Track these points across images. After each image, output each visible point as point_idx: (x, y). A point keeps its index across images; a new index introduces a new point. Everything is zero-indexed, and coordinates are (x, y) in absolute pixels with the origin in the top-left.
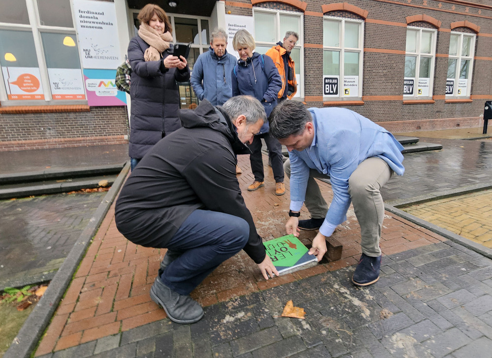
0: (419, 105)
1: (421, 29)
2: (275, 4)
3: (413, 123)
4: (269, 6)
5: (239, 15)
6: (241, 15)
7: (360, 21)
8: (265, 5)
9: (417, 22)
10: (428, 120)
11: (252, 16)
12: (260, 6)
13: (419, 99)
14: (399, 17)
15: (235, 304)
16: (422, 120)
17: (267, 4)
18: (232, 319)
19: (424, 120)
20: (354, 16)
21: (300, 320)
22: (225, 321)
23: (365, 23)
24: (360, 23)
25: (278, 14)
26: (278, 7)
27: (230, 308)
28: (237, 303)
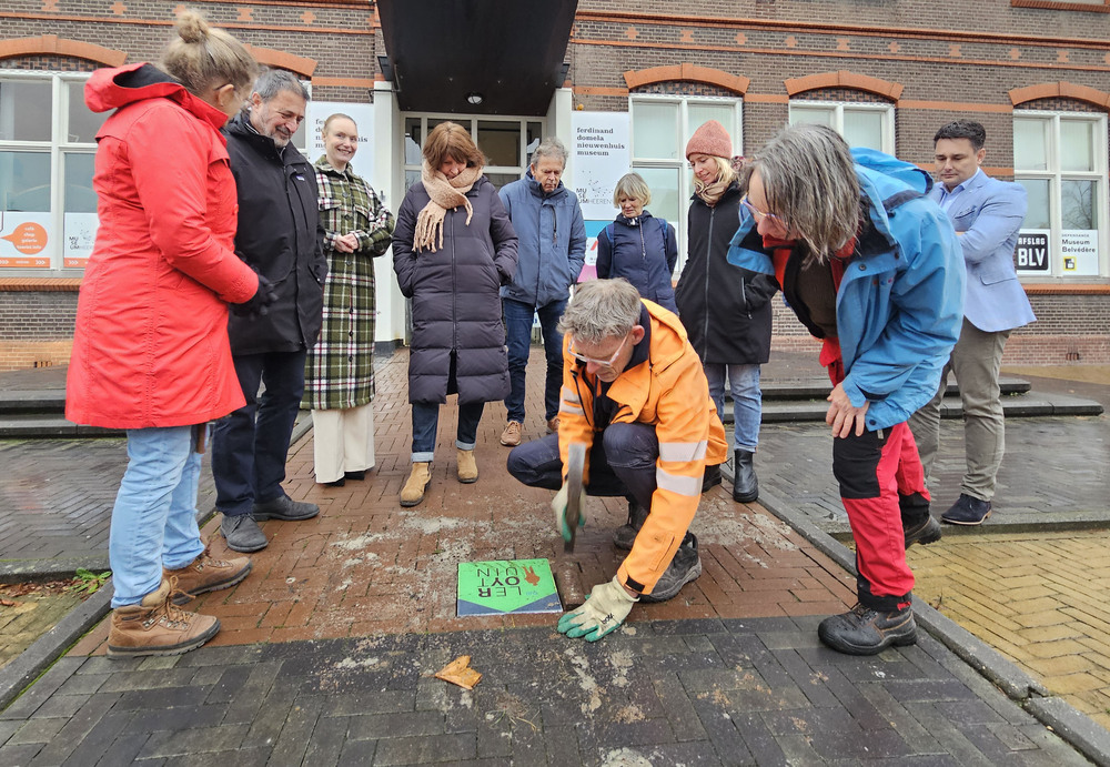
0: (1069, 298)
1: (1058, 114)
2: (677, 86)
3: (1053, 343)
4: (666, 89)
5: (601, 110)
6: (605, 110)
7: (883, 106)
8: (656, 89)
9: (1042, 99)
10: (1101, 336)
11: (627, 111)
12: (645, 92)
13: (1067, 281)
14: (988, 92)
15: (371, 644)
16: (1084, 337)
17: (662, 87)
18: (353, 664)
19: (1090, 336)
20: (867, 97)
21: (462, 690)
22: (339, 665)
23: (896, 110)
24: (885, 111)
25: (685, 104)
26: (685, 90)
27: (360, 649)
28: (377, 643)
